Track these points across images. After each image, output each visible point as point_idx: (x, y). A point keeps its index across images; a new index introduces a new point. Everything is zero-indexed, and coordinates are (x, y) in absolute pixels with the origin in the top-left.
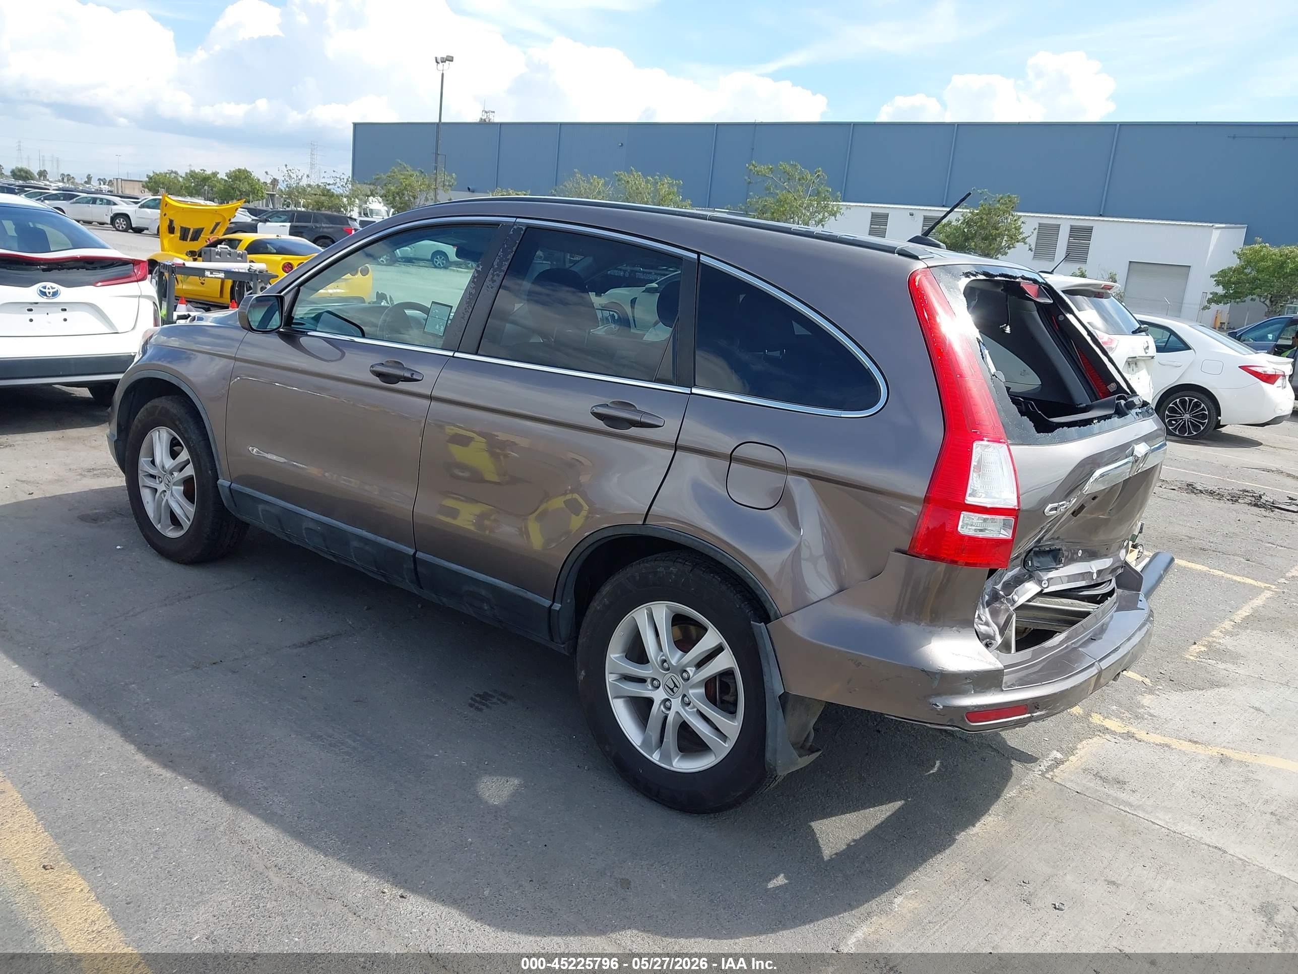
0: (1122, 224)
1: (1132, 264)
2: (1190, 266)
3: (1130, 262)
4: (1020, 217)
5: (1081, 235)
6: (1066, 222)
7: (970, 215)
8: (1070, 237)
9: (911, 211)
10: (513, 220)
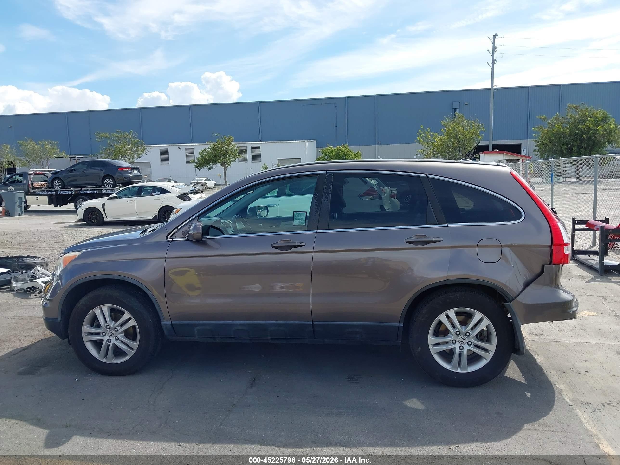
0: (268, 144)
1: (279, 160)
2: (300, 158)
3: (278, 159)
4: (235, 145)
5: (256, 150)
6: (249, 145)
7: (213, 146)
8: (252, 151)
9: (179, 147)
10: (325, 172)
